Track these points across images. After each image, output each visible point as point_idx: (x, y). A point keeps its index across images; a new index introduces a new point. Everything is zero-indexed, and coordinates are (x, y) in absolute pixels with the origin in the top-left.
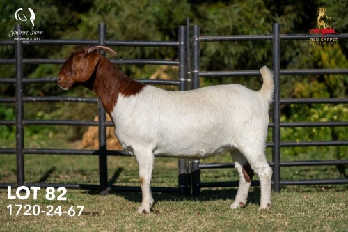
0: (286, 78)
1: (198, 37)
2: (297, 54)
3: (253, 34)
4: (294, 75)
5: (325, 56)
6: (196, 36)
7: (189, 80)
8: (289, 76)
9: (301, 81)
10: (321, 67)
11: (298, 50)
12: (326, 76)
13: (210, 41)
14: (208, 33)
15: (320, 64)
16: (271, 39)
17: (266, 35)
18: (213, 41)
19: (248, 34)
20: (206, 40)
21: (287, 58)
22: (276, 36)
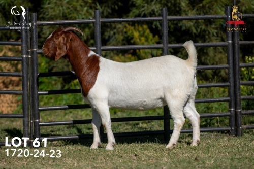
0: (106, 53)
1: (36, 22)
2: (114, 34)
3: (79, 19)
4: (113, 50)
5: (136, 34)
6: (34, 22)
7: (30, 56)
8: (109, 51)
9: (118, 55)
10: (134, 44)
11: (115, 31)
12: (137, 51)
13: (45, 25)
14: (43, 19)
15: (132, 41)
16: (93, 23)
17: (90, 19)
18: (48, 25)
19: (75, 19)
20: (42, 25)
21: (107, 37)
22: (98, 20)
